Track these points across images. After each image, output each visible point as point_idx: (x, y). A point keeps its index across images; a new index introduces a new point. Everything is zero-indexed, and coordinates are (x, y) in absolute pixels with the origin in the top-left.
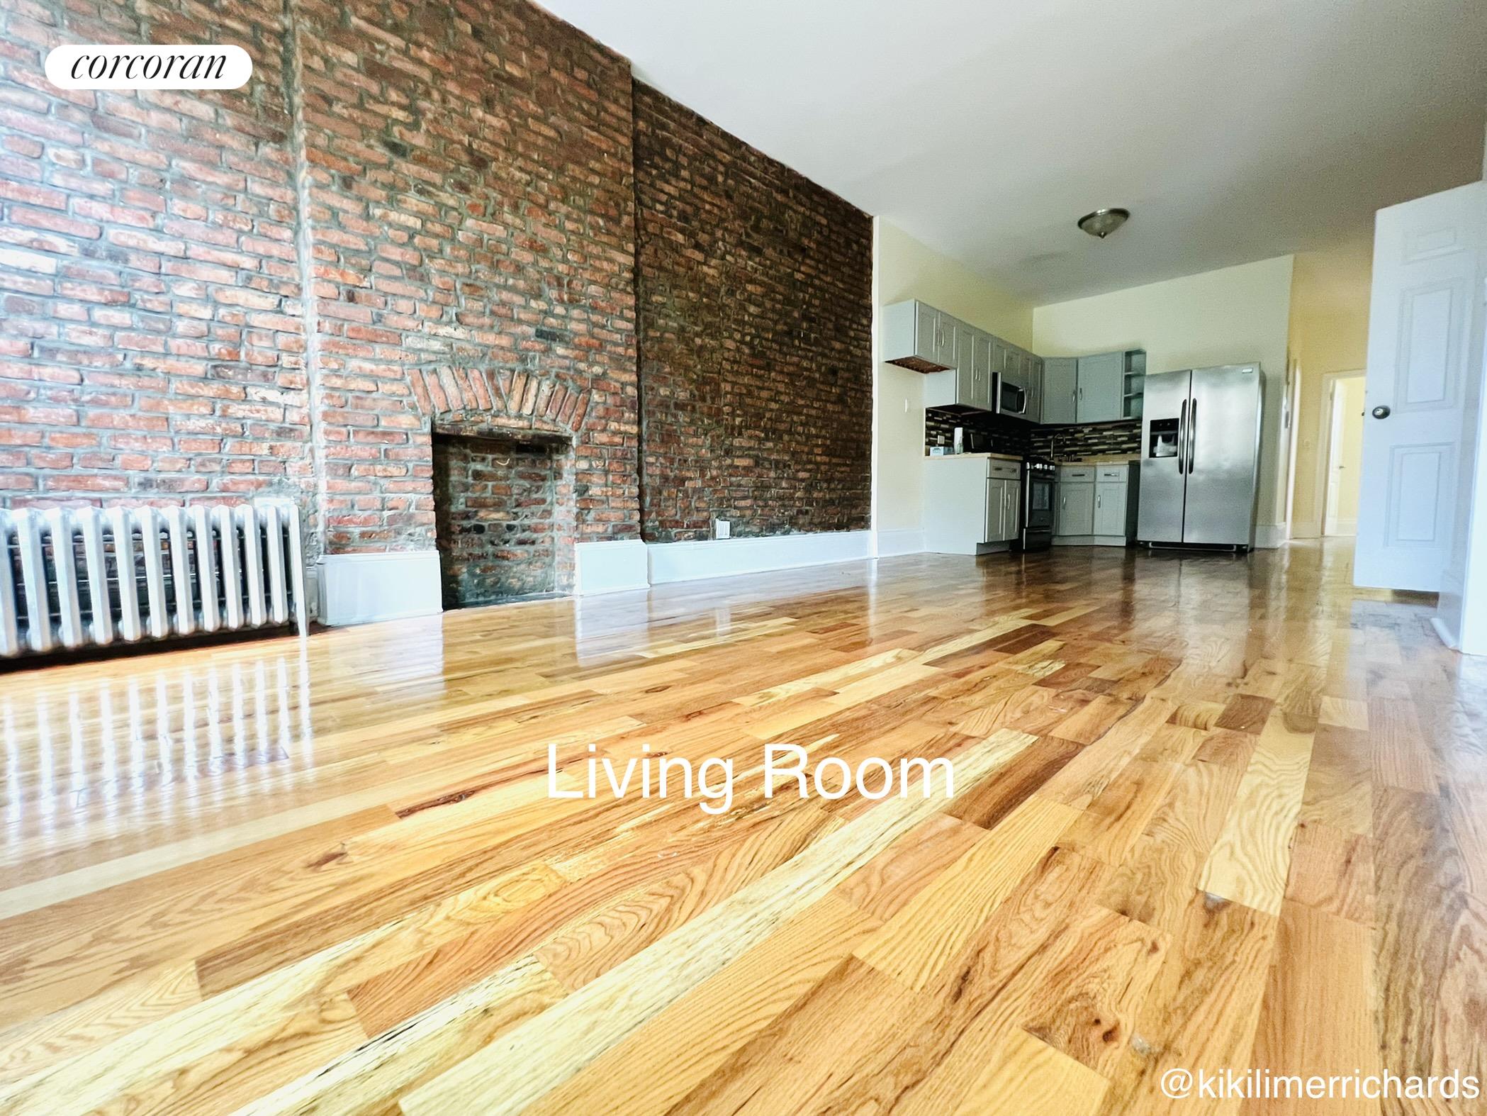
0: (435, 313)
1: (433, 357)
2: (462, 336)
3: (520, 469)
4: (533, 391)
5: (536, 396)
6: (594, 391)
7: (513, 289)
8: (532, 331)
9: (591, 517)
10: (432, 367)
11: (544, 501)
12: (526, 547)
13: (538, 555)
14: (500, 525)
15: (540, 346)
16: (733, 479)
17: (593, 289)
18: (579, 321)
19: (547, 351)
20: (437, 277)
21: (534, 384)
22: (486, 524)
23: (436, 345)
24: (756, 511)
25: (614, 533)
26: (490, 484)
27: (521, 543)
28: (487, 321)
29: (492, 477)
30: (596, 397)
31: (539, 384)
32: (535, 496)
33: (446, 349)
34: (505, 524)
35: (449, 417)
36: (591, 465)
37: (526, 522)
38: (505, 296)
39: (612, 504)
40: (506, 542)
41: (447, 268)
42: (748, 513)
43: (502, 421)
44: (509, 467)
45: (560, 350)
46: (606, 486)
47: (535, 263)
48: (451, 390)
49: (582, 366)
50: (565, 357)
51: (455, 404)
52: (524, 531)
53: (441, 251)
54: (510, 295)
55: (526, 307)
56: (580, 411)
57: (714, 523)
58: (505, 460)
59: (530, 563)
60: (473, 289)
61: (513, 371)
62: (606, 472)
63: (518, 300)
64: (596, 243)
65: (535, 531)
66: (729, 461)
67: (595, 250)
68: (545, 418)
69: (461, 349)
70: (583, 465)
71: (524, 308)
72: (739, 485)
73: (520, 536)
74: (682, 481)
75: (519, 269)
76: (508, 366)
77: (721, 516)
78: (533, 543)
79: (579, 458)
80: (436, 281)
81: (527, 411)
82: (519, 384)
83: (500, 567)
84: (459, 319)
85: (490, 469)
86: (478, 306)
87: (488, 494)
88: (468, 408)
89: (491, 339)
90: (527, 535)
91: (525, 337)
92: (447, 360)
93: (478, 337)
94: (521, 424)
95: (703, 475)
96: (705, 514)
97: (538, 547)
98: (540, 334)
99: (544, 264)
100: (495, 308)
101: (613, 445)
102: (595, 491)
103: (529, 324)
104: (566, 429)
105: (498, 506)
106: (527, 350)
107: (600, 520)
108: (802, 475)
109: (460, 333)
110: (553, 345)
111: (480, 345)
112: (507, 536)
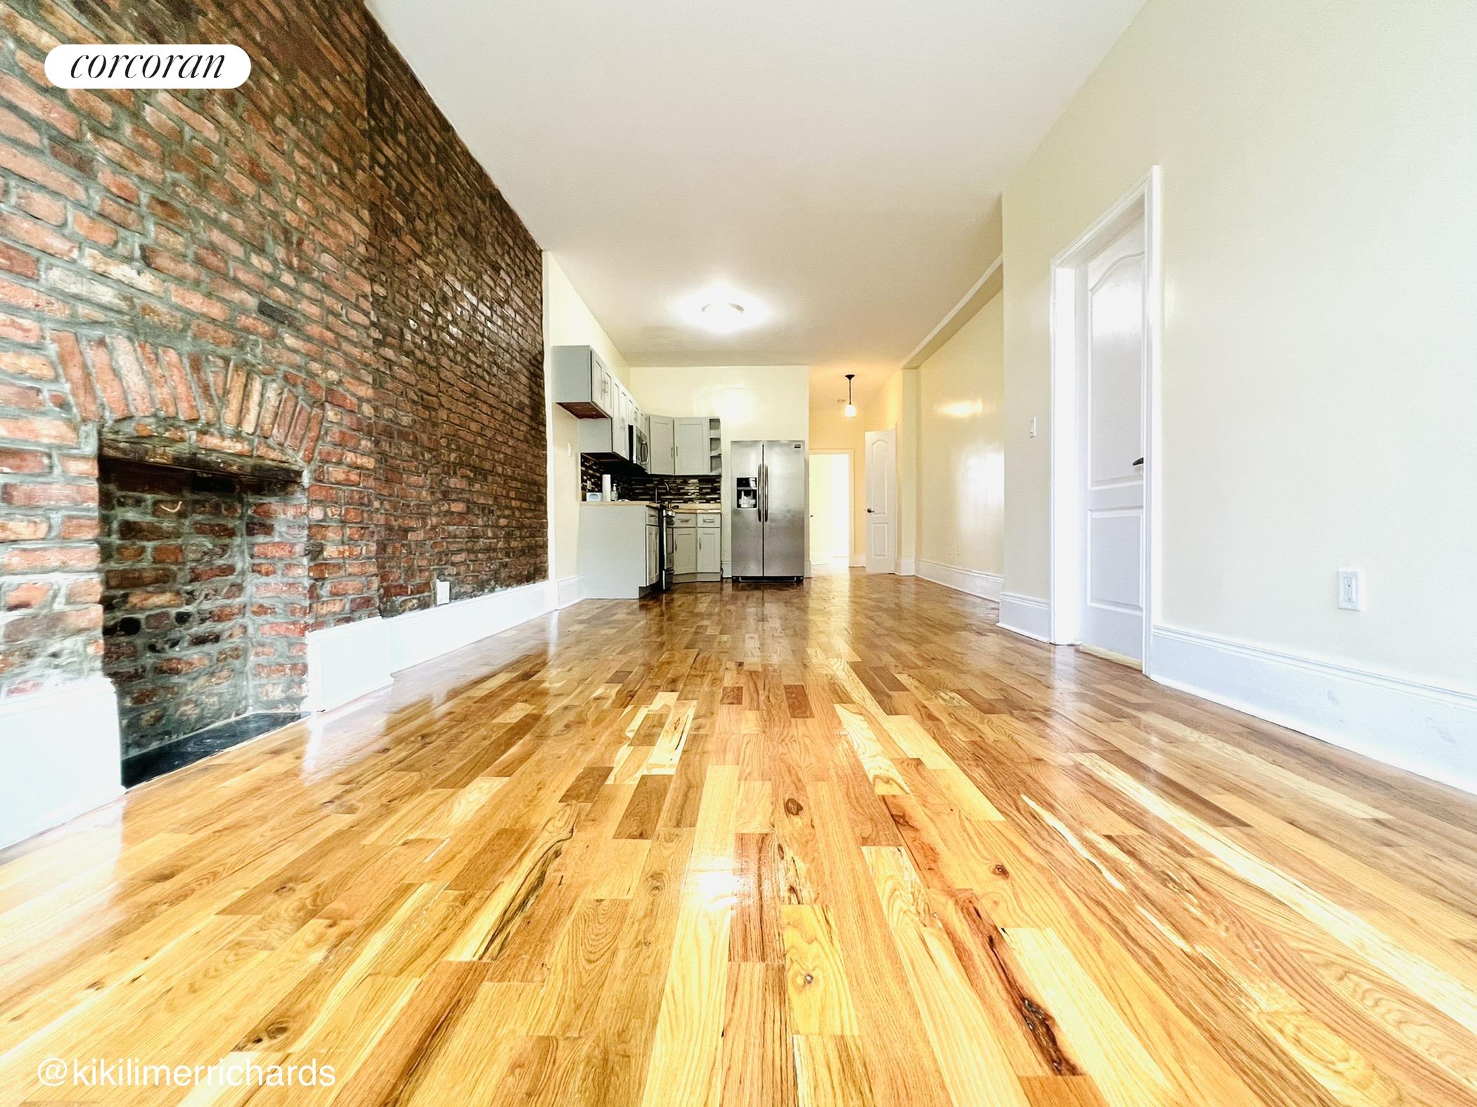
0: (103, 235)
1: (100, 316)
2: (150, 288)
3: (199, 518)
4: (255, 398)
5: (260, 405)
6: (328, 406)
7: (226, 229)
8: (252, 302)
9: (325, 591)
10: (97, 333)
11: (230, 570)
12: (207, 648)
13: (223, 658)
14: (166, 615)
15: (264, 327)
16: (451, 528)
17: (326, 259)
18: (312, 301)
19: (273, 338)
20: (108, 170)
21: (257, 385)
22: (141, 616)
23: (106, 294)
24: (469, 566)
25: (353, 611)
26: (150, 545)
27: (199, 641)
28: (189, 270)
29: (154, 532)
30: (331, 414)
31: (264, 386)
32: (220, 562)
33: (123, 306)
34: (173, 612)
35: (129, 429)
36: (326, 514)
37: (207, 606)
38: (217, 236)
39: (350, 570)
40: (174, 643)
41: (126, 162)
42: (463, 568)
43: (213, 441)
44: (181, 515)
45: (290, 341)
46: (343, 543)
47: (257, 199)
48: (134, 380)
49: (315, 367)
50: (295, 351)
51: (140, 407)
52: (203, 621)
53: (115, 128)
54: (224, 237)
55: (246, 263)
56: (313, 434)
57: (435, 584)
58: (175, 502)
59: (212, 674)
60: (166, 209)
61: (227, 360)
62: (344, 522)
63: (236, 250)
64: (331, 196)
65: (220, 619)
66: (445, 508)
67: (329, 205)
68: (270, 441)
69: (146, 309)
70: (317, 513)
71: (243, 263)
72: (455, 537)
73: (197, 629)
74: (406, 531)
75: (236, 201)
76: (221, 351)
77: (441, 576)
78: (217, 639)
79: (313, 503)
80: (105, 176)
81: (248, 427)
82: (237, 382)
83: (166, 688)
84: (147, 259)
85: (149, 518)
86: (177, 242)
87: (146, 563)
88: (162, 414)
89: (196, 302)
90: (208, 627)
91: (245, 311)
92: (123, 323)
93: (177, 295)
94: (239, 447)
95: (425, 524)
96: (427, 574)
97: (224, 645)
98: (265, 310)
99: (268, 203)
100: (203, 252)
101: (348, 483)
102: (330, 551)
103: (250, 290)
104: (296, 460)
105: (163, 580)
106: (247, 330)
107: (336, 594)
108: (503, 522)
109: (146, 281)
110: (280, 330)
111: (178, 308)
112: (175, 634)
